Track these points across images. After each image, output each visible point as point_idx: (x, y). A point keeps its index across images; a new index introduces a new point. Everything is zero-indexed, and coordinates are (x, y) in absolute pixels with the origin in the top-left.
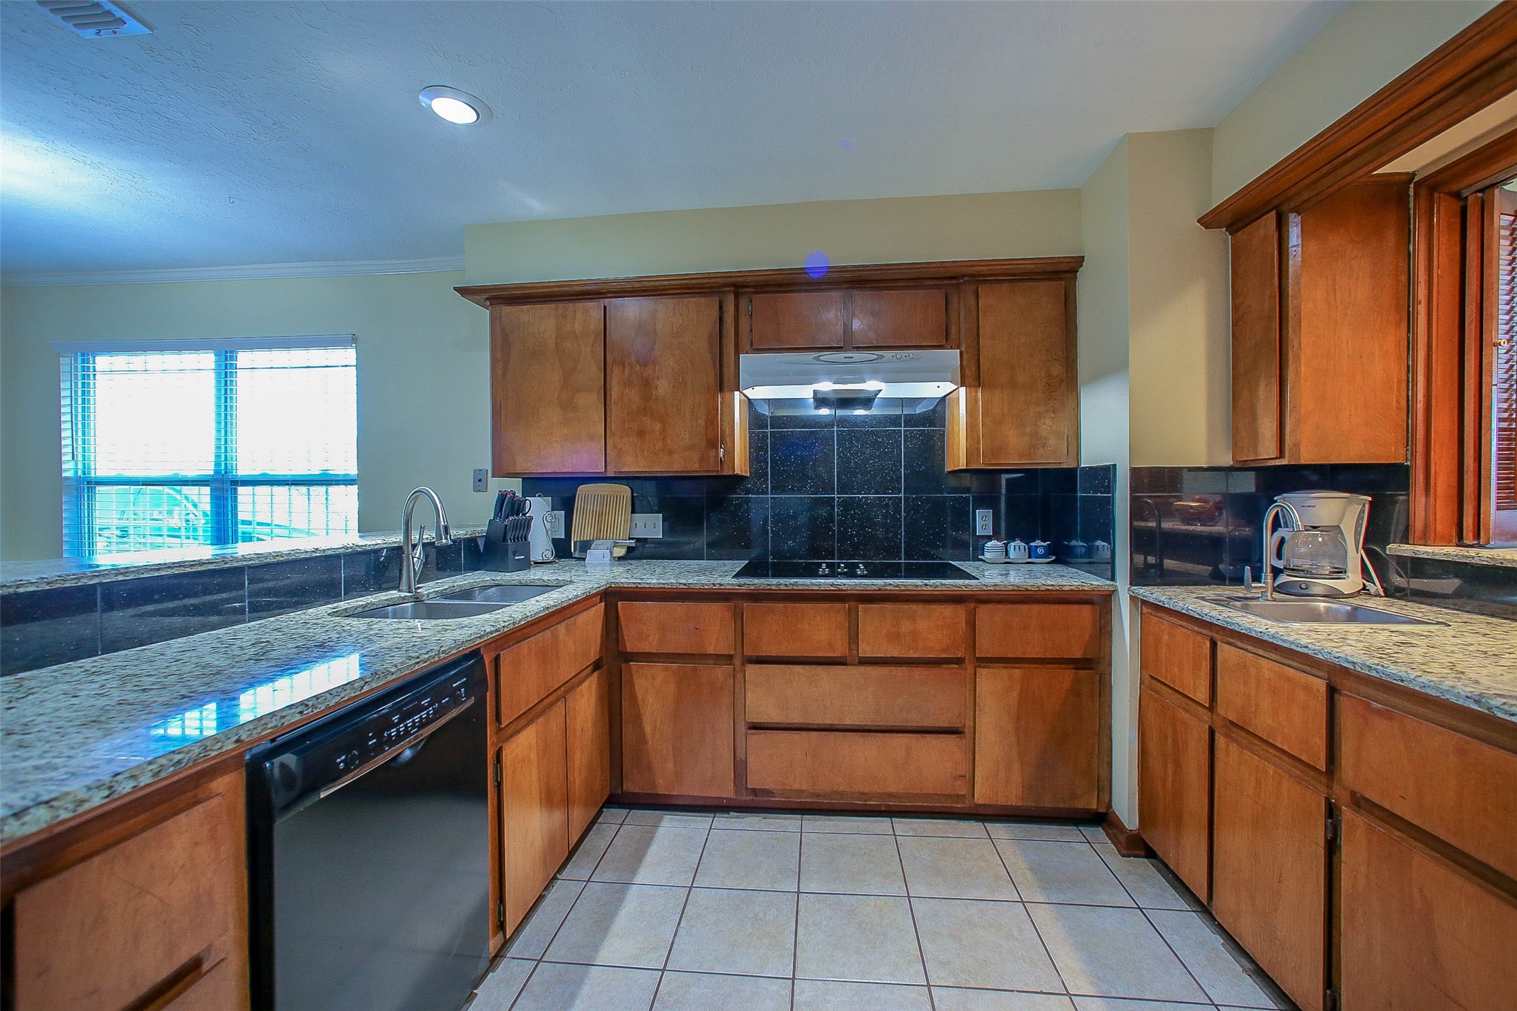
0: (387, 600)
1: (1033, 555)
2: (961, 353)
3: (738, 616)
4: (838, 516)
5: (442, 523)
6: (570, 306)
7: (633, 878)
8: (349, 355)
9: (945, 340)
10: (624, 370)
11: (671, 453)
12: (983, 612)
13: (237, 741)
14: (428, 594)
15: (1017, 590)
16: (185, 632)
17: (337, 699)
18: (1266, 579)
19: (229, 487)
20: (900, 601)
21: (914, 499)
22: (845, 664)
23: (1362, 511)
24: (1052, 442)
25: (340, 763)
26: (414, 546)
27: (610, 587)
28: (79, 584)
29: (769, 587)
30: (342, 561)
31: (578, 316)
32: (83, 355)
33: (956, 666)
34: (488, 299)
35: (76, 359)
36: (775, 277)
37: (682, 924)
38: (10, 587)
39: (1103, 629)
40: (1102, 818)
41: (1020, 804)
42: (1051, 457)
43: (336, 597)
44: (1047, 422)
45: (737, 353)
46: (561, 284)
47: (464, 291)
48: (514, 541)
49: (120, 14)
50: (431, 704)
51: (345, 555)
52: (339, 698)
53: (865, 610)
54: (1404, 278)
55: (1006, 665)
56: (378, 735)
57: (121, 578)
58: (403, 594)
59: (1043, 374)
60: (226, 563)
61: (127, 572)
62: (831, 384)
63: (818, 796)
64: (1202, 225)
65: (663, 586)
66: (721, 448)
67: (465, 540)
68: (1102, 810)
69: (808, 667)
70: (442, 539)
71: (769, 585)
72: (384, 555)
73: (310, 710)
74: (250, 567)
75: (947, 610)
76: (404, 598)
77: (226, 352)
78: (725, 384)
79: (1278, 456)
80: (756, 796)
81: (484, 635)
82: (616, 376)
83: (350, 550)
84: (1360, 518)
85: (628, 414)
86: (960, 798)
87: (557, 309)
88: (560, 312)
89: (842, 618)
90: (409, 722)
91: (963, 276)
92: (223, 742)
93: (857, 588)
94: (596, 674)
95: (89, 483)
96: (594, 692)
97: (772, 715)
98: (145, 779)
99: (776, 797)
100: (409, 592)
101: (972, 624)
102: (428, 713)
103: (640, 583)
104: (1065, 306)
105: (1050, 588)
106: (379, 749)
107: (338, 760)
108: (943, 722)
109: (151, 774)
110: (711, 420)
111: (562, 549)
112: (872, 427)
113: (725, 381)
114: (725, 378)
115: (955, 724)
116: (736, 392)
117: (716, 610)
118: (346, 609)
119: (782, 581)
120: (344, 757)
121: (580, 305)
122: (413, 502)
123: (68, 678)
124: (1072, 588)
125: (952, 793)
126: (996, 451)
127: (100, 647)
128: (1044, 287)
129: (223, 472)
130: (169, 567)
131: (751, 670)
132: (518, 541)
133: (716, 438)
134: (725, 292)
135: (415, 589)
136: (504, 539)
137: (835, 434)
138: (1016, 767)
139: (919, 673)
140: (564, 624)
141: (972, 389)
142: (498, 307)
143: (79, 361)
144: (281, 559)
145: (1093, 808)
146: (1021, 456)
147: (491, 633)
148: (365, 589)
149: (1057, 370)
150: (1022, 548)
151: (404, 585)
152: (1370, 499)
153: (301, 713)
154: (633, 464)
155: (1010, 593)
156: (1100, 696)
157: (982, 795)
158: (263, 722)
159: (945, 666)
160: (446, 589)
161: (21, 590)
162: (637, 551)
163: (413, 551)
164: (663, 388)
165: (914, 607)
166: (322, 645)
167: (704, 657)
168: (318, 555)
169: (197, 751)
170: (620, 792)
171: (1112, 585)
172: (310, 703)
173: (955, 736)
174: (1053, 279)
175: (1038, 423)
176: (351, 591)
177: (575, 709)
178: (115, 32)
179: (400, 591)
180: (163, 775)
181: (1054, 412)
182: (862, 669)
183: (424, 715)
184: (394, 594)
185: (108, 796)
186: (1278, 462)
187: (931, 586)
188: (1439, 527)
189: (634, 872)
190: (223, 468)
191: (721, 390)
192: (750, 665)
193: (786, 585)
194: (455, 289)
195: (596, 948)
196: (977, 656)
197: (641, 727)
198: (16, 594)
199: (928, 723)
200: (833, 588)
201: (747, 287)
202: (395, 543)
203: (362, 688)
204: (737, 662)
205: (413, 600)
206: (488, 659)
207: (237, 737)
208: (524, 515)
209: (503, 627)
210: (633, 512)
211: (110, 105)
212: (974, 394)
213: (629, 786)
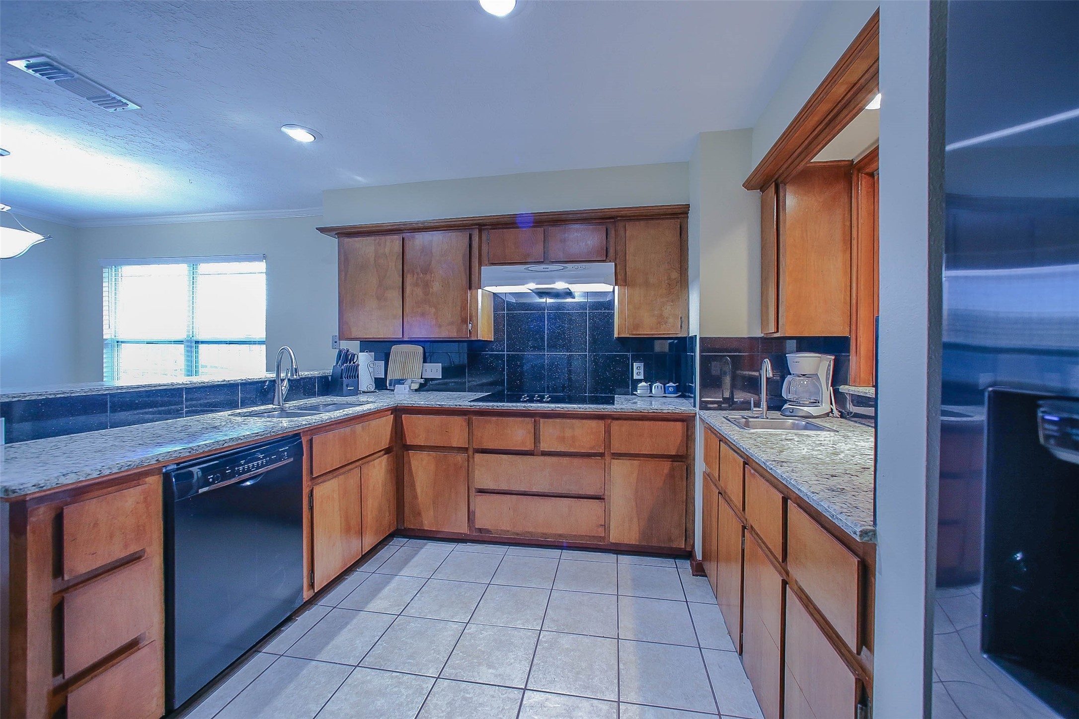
0: (265, 409)
1: (666, 392)
2: (616, 265)
3: (469, 423)
4: (547, 366)
5: (294, 367)
6: (383, 238)
7: (399, 572)
8: (262, 266)
9: (605, 255)
10: (414, 277)
11: (440, 326)
12: (615, 426)
13: (157, 460)
14: (289, 407)
15: (635, 412)
16: (152, 421)
17: (209, 448)
18: (763, 406)
19: (194, 345)
20: (566, 418)
21: (594, 356)
22: (533, 455)
23: (829, 365)
24: (671, 320)
25: (210, 478)
26: (283, 380)
27: (397, 406)
28: (99, 393)
29: (488, 407)
30: (240, 387)
31: (388, 243)
32: (116, 267)
33: (600, 458)
34: (336, 234)
35: (112, 269)
36: (500, 219)
37: (417, 595)
38: (68, 393)
39: (689, 437)
40: (688, 555)
41: (638, 544)
42: (672, 330)
43: (237, 407)
44: (668, 307)
45: (480, 265)
46: (377, 226)
47: (322, 230)
48: (348, 378)
49: (124, 101)
50: (264, 457)
51: (242, 384)
52: (211, 448)
53: (544, 423)
54: (848, 224)
55: (630, 458)
56: (232, 468)
57: (119, 391)
58: (274, 407)
59: (666, 278)
60: (173, 386)
61: (122, 389)
62: (534, 284)
63: (518, 534)
64: (745, 188)
65: (427, 406)
66: (470, 323)
67: (318, 377)
68: (689, 549)
69: (510, 456)
70: (293, 376)
71: (487, 406)
72: (267, 384)
73: (194, 451)
74: (186, 388)
75: (593, 423)
76: (275, 409)
77: (193, 265)
78: (473, 285)
79: (776, 331)
80: (481, 533)
81: (300, 426)
82: (409, 279)
83: (244, 381)
84: (828, 369)
85: (416, 303)
86: (602, 538)
87: (375, 240)
88: (377, 241)
89: (530, 427)
90: (251, 465)
91: (617, 217)
92: (150, 460)
93: (539, 409)
94: (386, 456)
95: (118, 342)
96: (383, 466)
97: (490, 485)
98: (115, 470)
99: (492, 534)
100: (279, 406)
101: (608, 432)
102: (262, 462)
103: (414, 404)
104: (681, 235)
105: (655, 411)
106: (232, 475)
107: (209, 477)
108: (591, 492)
109: (117, 468)
110: (464, 307)
111: (381, 384)
112: (569, 310)
113: (472, 283)
114: (473, 282)
115: (599, 493)
116: (479, 290)
117: (459, 420)
118: (240, 413)
119: (495, 404)
120: (212, 476)
121: (388, 237)
122: (281, 355)
123: (92, 437)
124: (669, 411)
125: (596, 535)
126: (637, 327)
127: (109, 425)
128: (666, 223)
129: (191, 336)
130: (143, 387)
131: (478, 456)
132: (350, 378)
133: (466, 316)
134: (472, 228)
135: (283, 404)
136: (341, 378)
137: (546, 315)
138: (635, 520)
139: (577, 461)
140: (361, 425)
141: (622, 287)
142: (342, 238)
143: (113, 271)
144: (204, 385)
145: (682, 547)
146: (652, 329)
147: (306, 425)
148: (254, 403)
149: (675, 275)
150: (659, 387)
151: (276, 402)
152: (833, 357)
153: (190, 452)
154: (420, 332)
155: (629, 414)
156: (687, 478)
157: (615, 537)
158: (170, 454)
159: (593, 458)
160: (301, 405)
161: (73, 395)
162: (426, 386)
163: (282, 383)
164: (436, 287)
165: (574, 421)
166: (215, 427)
167: (452, 448)
168: (225, 383)
169: (138, 462)
170: (403, 528)
171: (693, 410)
172: (195, 448)
173: (598, 501)
174: (674, 218)
175: (662, 309)
176: (244, 405)
177: (368, 475)
178: (123, 109)
179: (274, 405)
180: (123, 469)
181: (672, 302)
182: (542, 458)
183: (260, 462)
184: (271, 406)
185: (99, 474)
186: (776, 335)
187: (583, 409)
188: (862, 375)
189: (401, 569)
190: (191, 333)
191: (470, 288)
192: (477, 454)
193: (497, 406)
194: (317, 229)
195: (367, 603)
196: (612, 452)
197: (415, 489)
198: (70, 396)
199: (582, 492)
200: (525, 409)
201: (487, 225)
202: (273, 378)
203: (224, 444)
204: (471, 452)
205: (280, 410)
206: (304, 440)
207: (157, 459)
208: (354, 363)
209: (314, 422)
210: (425, 362)
211: (124, 139)
212: (623, 290)
213: (408, 525)
